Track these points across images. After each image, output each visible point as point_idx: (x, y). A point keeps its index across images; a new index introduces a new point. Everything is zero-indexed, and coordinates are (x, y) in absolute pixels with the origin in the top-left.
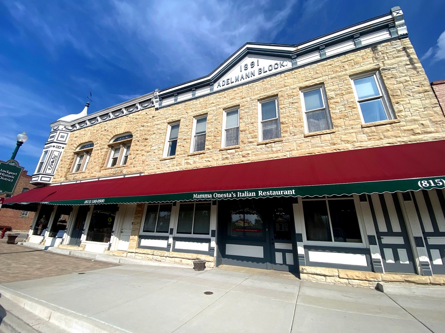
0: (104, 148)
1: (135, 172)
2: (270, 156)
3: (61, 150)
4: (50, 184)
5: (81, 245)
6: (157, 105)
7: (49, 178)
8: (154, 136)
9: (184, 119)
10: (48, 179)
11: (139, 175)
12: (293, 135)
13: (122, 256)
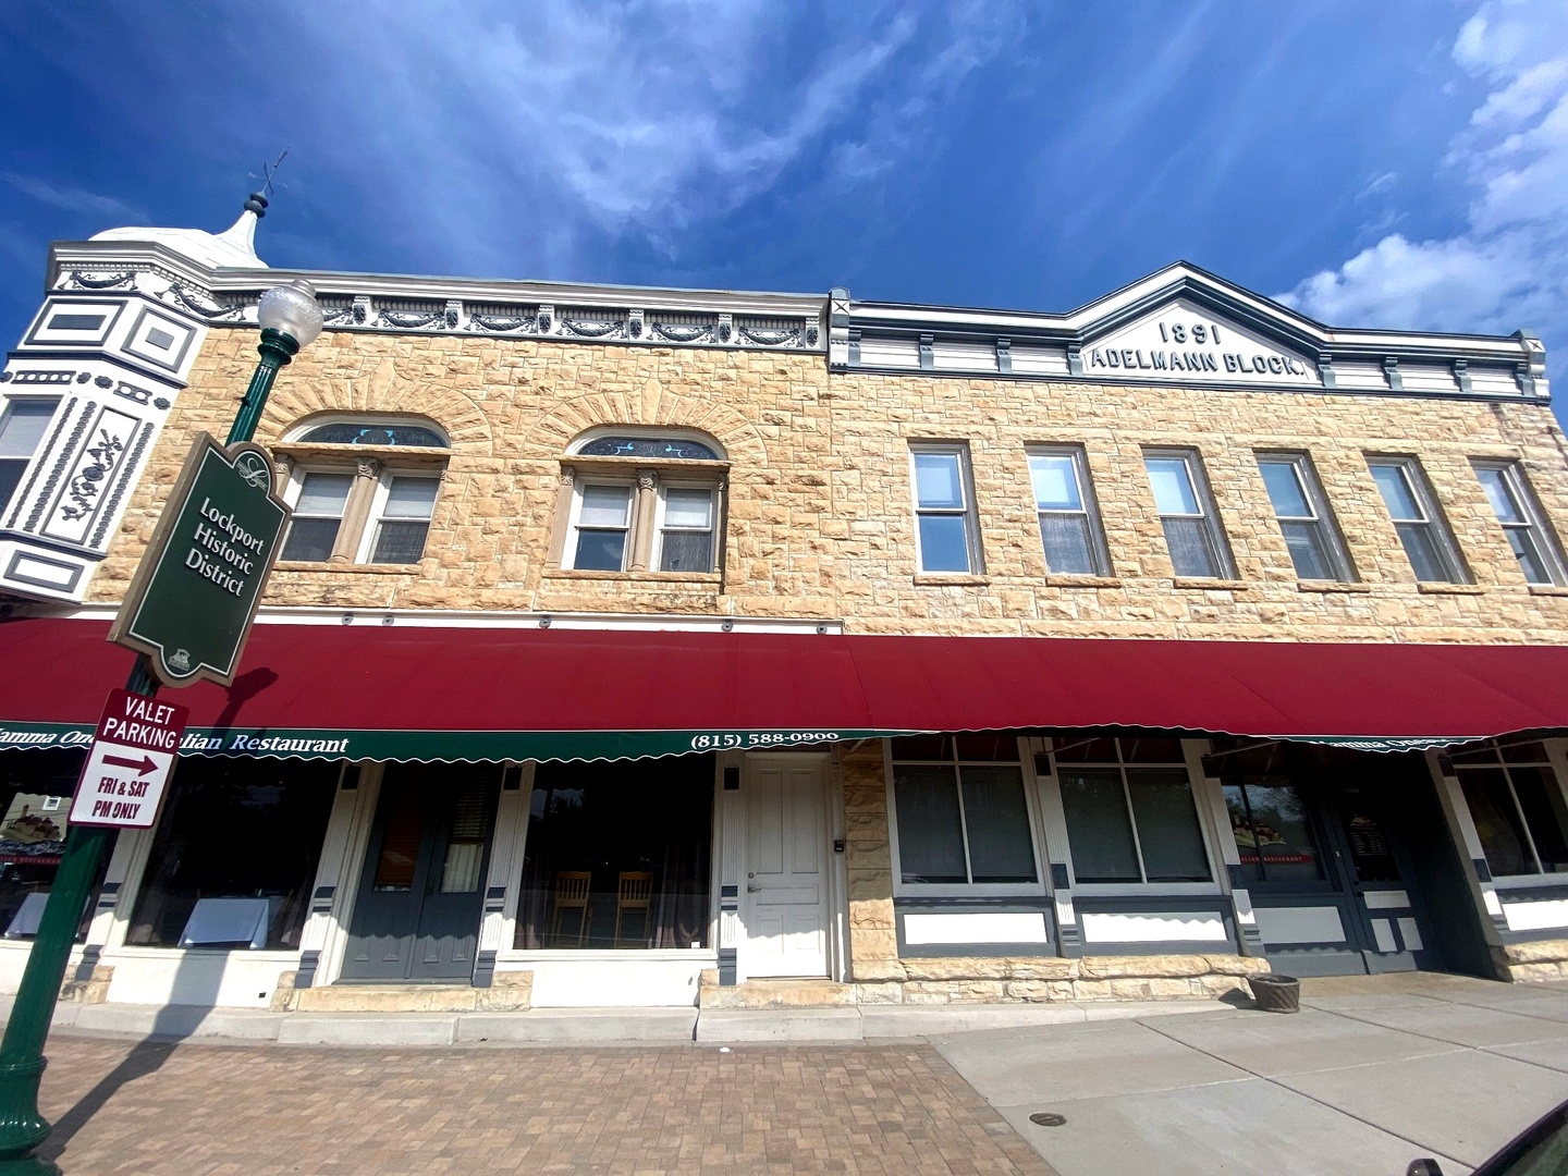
0: (540, 471)
1: (797, 615)
2: (1350, 630)
3: (149, 413)
4: (78, 606)
5: (495, 979)
6: (840, 355)
7: (70, 572)
8: (853, 477)
9: (985, 443)
10: (63, 576)
11: (812, 630)
12: (1392, 580)
13: (836, 1006)
